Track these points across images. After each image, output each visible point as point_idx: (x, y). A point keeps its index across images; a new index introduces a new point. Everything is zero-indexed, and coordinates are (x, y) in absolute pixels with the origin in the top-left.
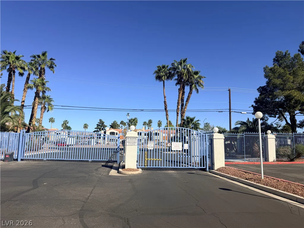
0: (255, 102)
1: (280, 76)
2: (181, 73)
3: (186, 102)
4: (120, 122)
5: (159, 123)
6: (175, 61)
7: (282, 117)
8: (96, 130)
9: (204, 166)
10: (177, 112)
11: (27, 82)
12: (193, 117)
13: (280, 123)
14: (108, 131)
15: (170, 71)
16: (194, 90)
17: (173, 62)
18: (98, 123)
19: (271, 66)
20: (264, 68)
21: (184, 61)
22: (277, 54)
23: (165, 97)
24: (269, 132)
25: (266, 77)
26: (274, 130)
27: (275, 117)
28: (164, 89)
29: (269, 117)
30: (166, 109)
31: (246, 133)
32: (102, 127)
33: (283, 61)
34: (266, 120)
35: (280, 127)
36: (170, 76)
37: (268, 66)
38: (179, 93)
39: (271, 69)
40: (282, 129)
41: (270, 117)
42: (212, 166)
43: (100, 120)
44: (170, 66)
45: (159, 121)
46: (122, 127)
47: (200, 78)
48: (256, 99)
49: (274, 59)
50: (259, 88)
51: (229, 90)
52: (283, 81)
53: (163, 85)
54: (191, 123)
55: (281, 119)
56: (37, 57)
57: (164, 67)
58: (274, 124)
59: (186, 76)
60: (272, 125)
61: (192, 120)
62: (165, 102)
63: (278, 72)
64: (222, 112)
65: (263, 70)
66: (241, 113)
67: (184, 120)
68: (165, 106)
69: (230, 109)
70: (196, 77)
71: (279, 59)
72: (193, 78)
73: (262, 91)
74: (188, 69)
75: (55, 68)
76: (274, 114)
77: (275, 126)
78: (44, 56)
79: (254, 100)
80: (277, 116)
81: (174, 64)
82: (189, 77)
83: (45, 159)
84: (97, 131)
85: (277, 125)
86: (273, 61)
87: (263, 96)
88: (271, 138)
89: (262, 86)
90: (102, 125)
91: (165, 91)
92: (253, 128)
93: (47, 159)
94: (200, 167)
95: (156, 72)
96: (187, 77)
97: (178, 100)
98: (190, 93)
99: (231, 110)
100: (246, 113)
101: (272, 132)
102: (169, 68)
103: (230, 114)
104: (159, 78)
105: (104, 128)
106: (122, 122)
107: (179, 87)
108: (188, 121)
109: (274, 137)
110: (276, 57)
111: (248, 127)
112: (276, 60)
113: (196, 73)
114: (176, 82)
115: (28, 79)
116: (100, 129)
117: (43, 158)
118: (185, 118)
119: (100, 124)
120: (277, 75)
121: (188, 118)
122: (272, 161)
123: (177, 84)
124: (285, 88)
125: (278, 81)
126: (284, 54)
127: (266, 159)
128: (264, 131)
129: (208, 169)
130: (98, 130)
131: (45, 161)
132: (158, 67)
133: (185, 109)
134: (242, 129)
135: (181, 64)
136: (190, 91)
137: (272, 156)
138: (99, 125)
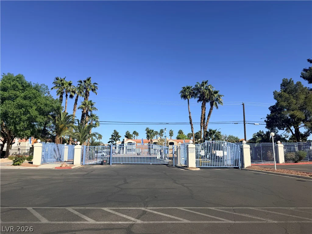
0: (267, 117)
1: (287, 100)
2: (203, 92)
3: (208, 116)
4: (133, 132)
5: (171, 132)
6: (197, 83)
7: (289, 130)
8: (111, 140)
9: (237, 166)
10: (201, 125)
11: (76, 103)
12: (215, 130)
13: (287, 134)
14: (126, 142)
15: (194, 91)
16: (214, 106)
17: (196, 84)
18: (113, 133)
19: (279, 90)
20: (274, 92)
21: (206, 83)
22: (283, 80)
23: (190, 113)
24: (279, 142)
25: (275, 98)
26: (283, 140)
27: (284, 129)
28: (188, 106)
29: (278, 130)
30: (191, 123)
31: (263, 143)
32: (117, 138)
33: (288, 87)
34: (276, 132)
35: (287, 137)
36: (193, 95)
37: (276, 91)
38: (202, 110)
39: (279, 95)
40: (291, 138)
41: (280, 129)
42: (243, 166)
43: (115, 131)
44: (194, 87)
45: (170, 131)
46: (134, 137)
47: (219, 96)
48: (268, 115)
49: (281, 85)
50: (270, 107)
51: (243, 104)
52: (288, 104)
53: (187, 102)
54: (214, 134)
55: (288, 131)
56: (83, 82)
57: (188, 88)
58: (282, 135)
59: (208, 95)
60: (281, 136)
61: (214, 132)
62: (190, 117)
63: (284, 97)
64: (237, 123)
65: (273, 94)
66: (254, 124)
67: (207, 132)
68: (190, 121)
69: (244, 121)
70: (216, 95)
71: (285, 84)
72: (214, 97)
73: (273, 109)
74: (209, 90)
75: (97, 91)
76: (283, 128)
77: (284, 136)
78: (88, 81)
79: (267, 116)
80: (285, 129)
81: (197, 85)
82: (210, 96)
83: (122, 163)
84: (112, 142)
85: (286, 136)
86: (280, 86)
87: (273, 114)
88: (281, 147)
89: (272, 105)
90: (116, 135)
91: (189, 108)
92: (267, 139)
93: (123, 163)
94: (233, 167)
95: (182, 92)
96: (209, 97)
97: (202, 116)
98: (211, 109)
99: (246, 122)
100: (258, 124)
101: (281, 142)
102: (192, 88)
103: (245, 125)
104: (184, 97)
105: (118, 138)
106: (135, 132)
107: (200, 103)
108: (211, 133)
109: (282, 145)
110: (283, 83)
111: (263, 138)
112: (283, 85)
113: (216, 92)
114: (198, 99)
115: (76, 100)
116: (114, 139)
117: (120, 163)
118: (208, 130)
119: (115, 134)
120: (283, 99)
121: (210, 130)
122: (282, 163)
123: (199, 101)
124: (290, 109)
125: (284, 104)
126: (289, 81)
127: (278, 162)
128: (276, 141)
129: (240, 168)
130: (113, 140)
131: (122, 164)
132: (183, 88)
133: (207, 122)
134: (258, 140)
135: (203, 85)
136: (211, 108)
137: (282, 160)
138: (114, 136)
